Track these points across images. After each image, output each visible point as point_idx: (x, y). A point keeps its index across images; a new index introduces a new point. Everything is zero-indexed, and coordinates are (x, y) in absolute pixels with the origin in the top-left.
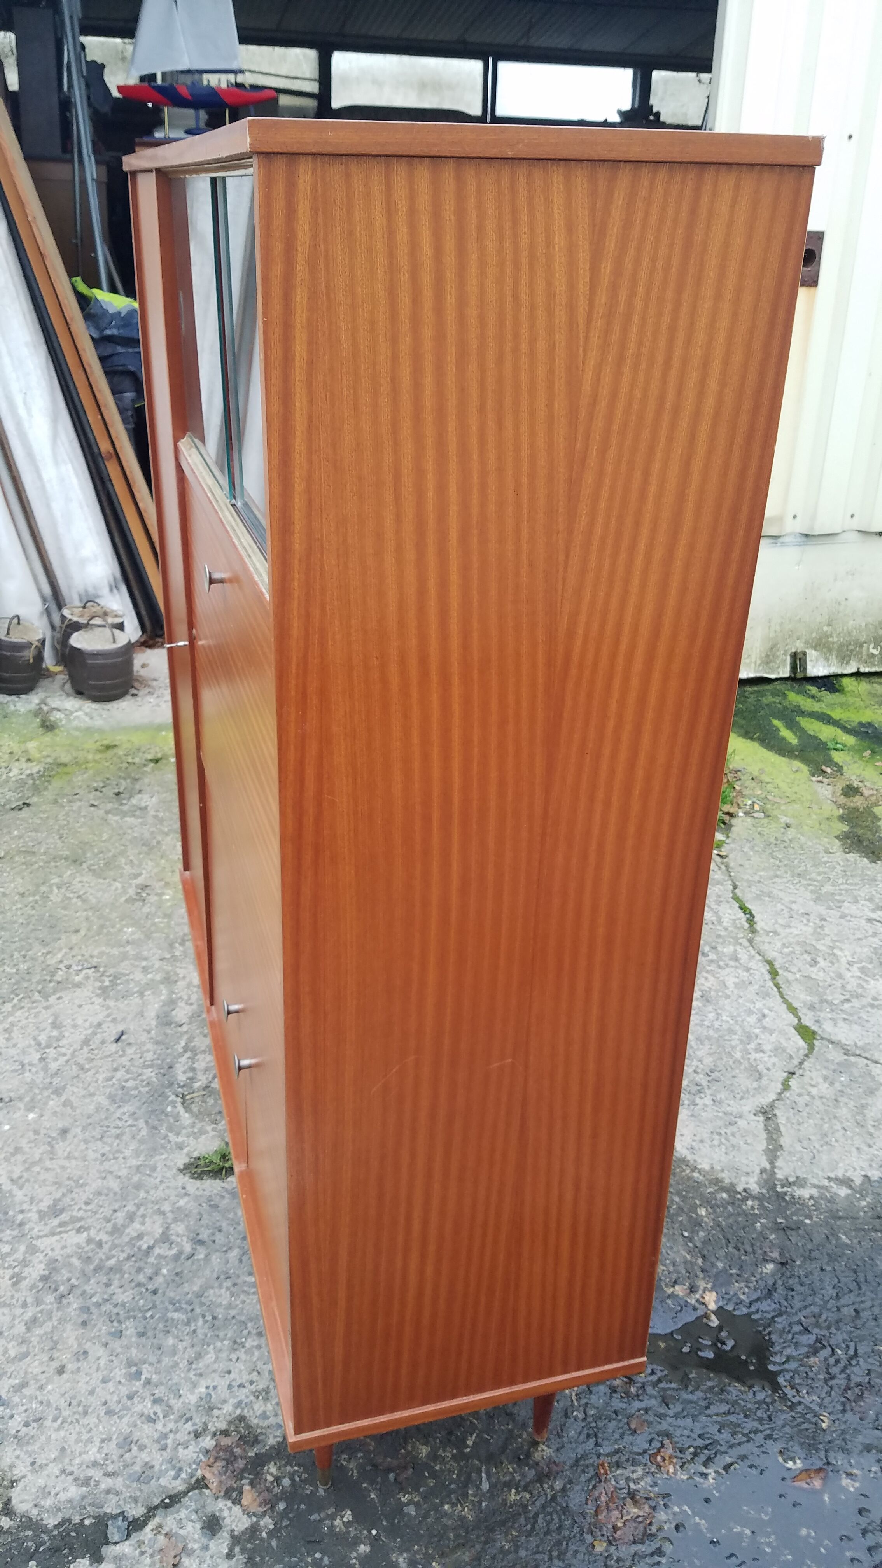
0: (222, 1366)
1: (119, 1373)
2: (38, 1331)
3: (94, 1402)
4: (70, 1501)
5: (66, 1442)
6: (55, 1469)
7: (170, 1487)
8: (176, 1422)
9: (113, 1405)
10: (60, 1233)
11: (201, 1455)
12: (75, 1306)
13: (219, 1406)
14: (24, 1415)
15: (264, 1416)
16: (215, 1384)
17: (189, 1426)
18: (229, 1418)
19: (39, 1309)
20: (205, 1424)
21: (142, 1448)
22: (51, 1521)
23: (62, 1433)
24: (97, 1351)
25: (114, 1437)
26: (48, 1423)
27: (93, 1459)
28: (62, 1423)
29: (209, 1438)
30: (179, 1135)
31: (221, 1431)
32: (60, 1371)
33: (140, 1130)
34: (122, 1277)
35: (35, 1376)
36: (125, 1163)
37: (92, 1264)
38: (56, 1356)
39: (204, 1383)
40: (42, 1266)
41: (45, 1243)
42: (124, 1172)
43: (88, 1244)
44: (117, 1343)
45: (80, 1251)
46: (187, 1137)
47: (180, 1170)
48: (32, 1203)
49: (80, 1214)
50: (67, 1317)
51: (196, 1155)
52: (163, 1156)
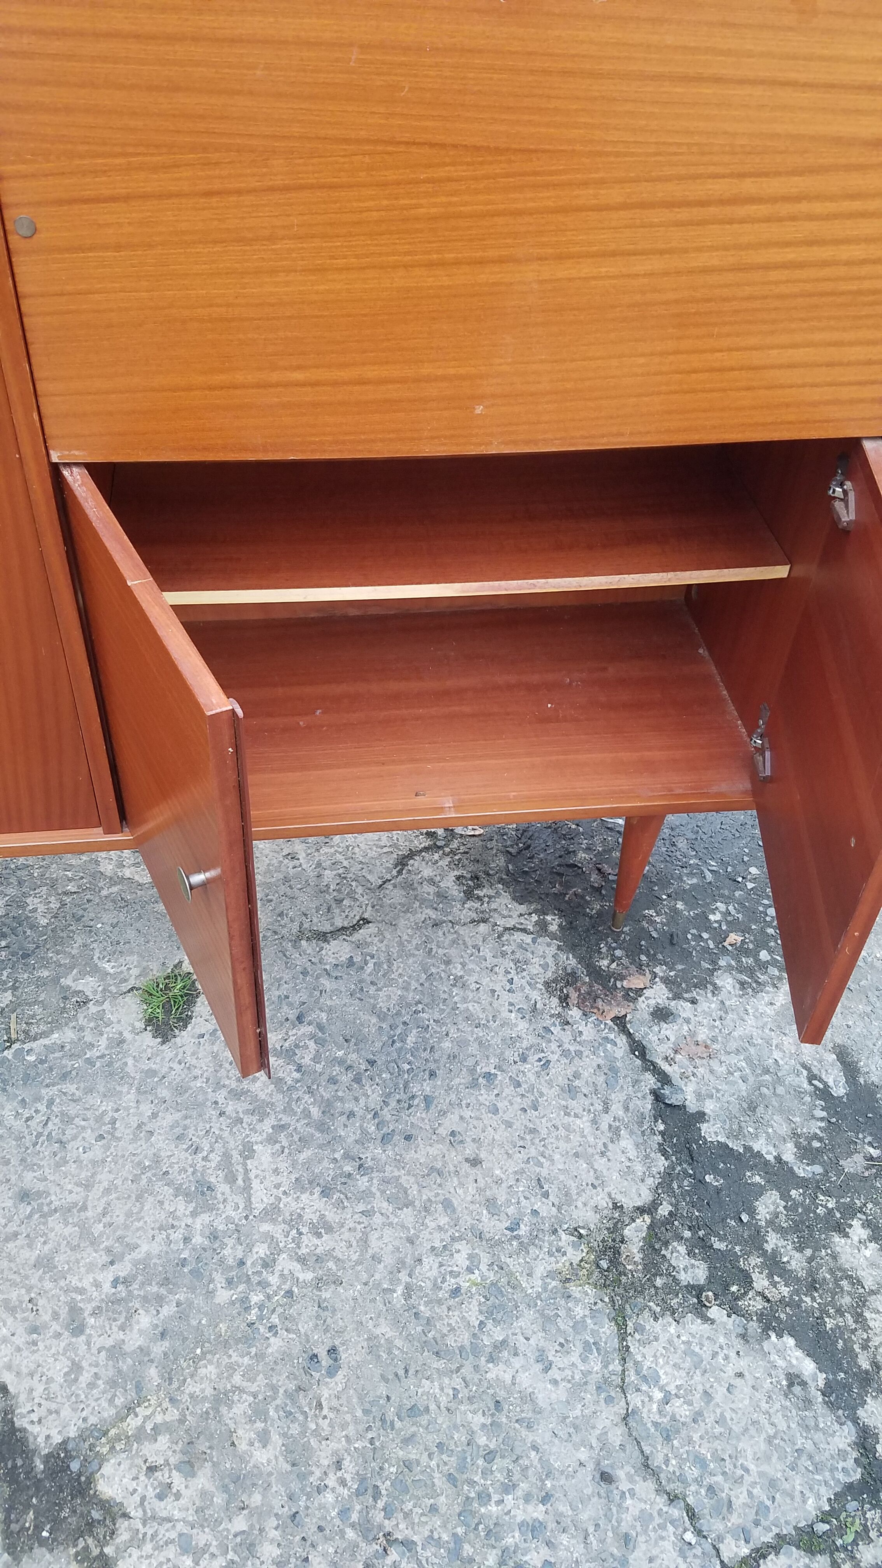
0: (485, 998)
1: (485, 1096)
2: (414, 1191)
3: (520, 1122)
4: (637, 1146)
5: (567, 1153)
6: (600, 1163)
7: (624, 1048)
8: (550, 1041)
9: (526, 1103)
10: (247, 1179)
11: (590, 1020)
12: (378, 1151)
13: (533, 1002)
14: (533, 1200)
15: (545, 967)
16: (507, 1004)
17: (556, 1030)
18: (546, 995)
19: (378, 1194)
20: (552, 1016)
21: (577, 1075)
22: (661, 1163)
23: (557, 1157)
24: (451, 1122)
25: (563, 1103)
26: (544, 1172)
27: (589, 1124)
28: (545, 1157)
29: (570, 1013)
30: (91, 1046)
31: (561, 1002)
32: (475, 1162)
33: (63, 1093)
34: (341, 1099)
35: (480, 1190)
36: (127, 1109)
37: (313, 1135)
38: (452, 1169)
39: (505, 1014)
40: (304, 1197)
41: (261, 1198)
42: (147, 1109)
43: (276, 1142)
44: (443, 1100)
45: (286, 1151)
46: (102, 1035)
47: (163, 1043)
48: (173, 1226)
49: (215, 1158)
50: (395, 1159)
51: (140, 1025)
52: (130, 1062)
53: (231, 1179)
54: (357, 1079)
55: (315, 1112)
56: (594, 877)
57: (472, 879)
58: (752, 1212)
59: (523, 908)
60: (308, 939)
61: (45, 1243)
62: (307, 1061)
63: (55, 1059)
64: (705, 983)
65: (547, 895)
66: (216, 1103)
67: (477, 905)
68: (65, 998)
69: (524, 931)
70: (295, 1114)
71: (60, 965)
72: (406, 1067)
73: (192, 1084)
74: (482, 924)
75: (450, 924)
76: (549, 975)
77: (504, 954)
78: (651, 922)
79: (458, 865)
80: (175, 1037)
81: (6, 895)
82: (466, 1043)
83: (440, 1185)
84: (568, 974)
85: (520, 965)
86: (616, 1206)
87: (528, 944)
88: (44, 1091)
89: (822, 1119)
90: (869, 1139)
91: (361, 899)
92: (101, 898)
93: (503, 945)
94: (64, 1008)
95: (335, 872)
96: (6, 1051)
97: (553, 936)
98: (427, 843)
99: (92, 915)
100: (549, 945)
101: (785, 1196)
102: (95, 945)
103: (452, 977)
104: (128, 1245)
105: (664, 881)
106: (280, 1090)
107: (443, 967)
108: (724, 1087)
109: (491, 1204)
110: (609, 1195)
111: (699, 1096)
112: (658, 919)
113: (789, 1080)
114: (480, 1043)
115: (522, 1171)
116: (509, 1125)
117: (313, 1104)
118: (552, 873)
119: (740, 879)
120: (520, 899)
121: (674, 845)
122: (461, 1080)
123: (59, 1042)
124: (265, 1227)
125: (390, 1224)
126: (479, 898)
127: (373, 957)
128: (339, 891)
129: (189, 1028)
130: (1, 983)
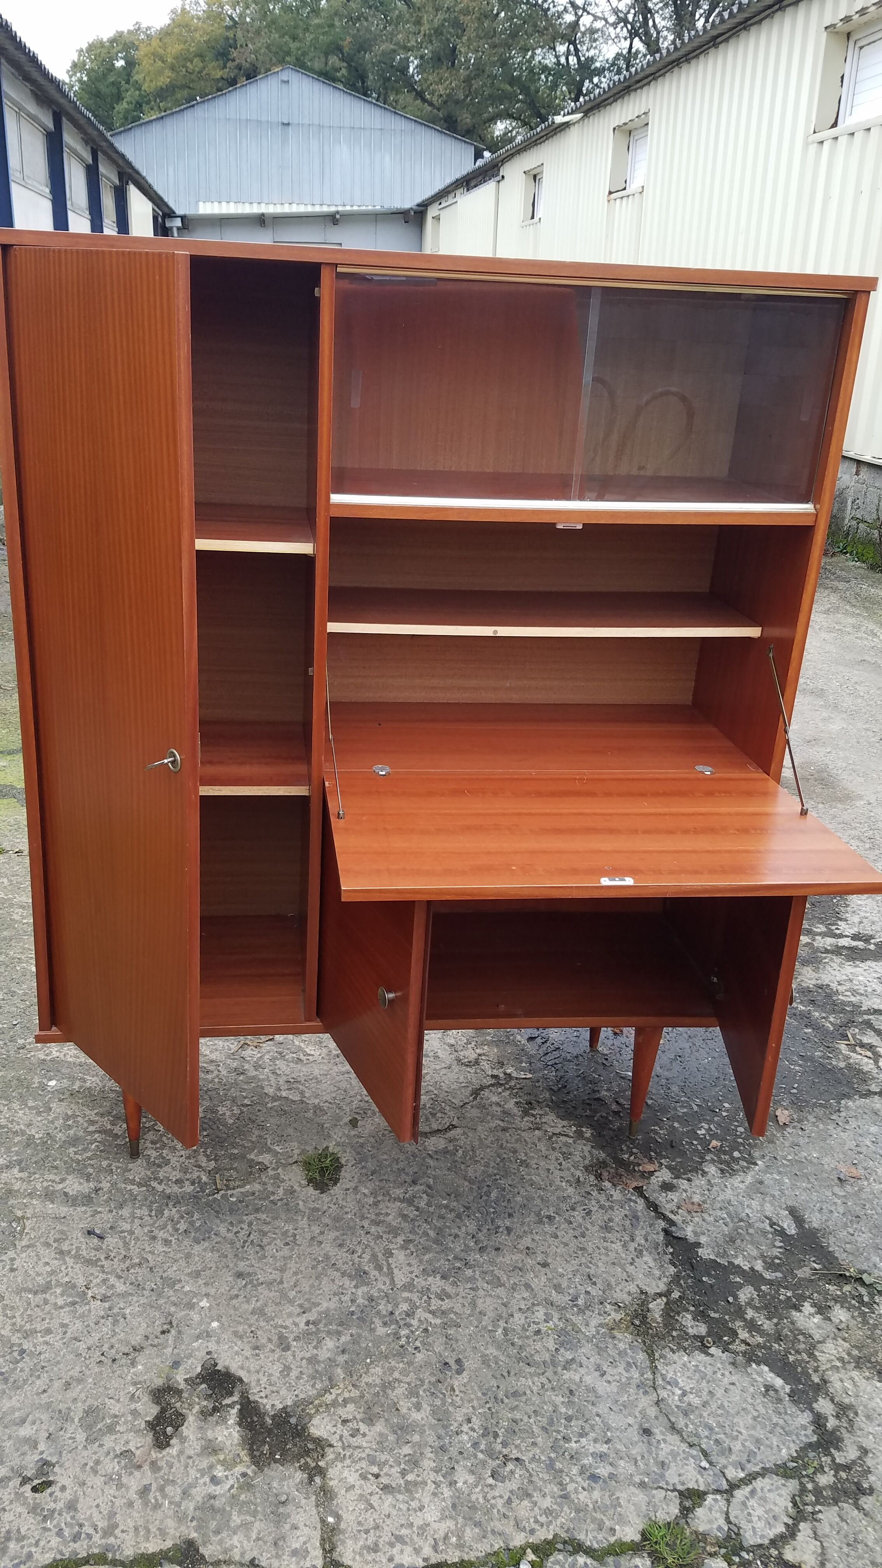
0: (543, 1174)
1: (548, 1228)
2: (504, 1279)
3: (573, 1244)
4: (655, 1260)
5: (607, 1262)
6: (630, 1269)
7: (642, 1205)
8: (591, 1199)
9: (577, 1233)
10: (390, 1268)
11: (617, 1188)
12: (477, 1256)
13: (577, 1177)
14: (585, 1286)
15: (584, 1158)
16: (559, 1177)
17: (595, 1193)
18: (586, 1173)
19: (480, 1279)
20: (591, 1185)
21: (611, 1220)
22: (672, 1270)
23: (600, 1264)
24: (527, 1241)
25: (602, 1235)
26: (592, 1272)
27: (621, 1247)
28: (592, 1264)
29: (603, 1184)
30: (273, 1193)
31: (596, 1178)
32: (545, 1265)
33: (257, 1219)
34: (449, 1227)
35: (549, 1280)
36: (303, 1229)
37: (431, 1247)
38: (529, 1267)
39: (558, 1182)
40: (429, 1279)
41: (401, 1278)
42: (316, 1230)
43: (407, 1249)
44: (519, 1230)
45: (415, 1254)
46: (280, 1187)
47: (322, 1193)
48: (342, 1293)
49: (367, 1257)
50: (490, 1261)
51: (304, 1182)
52: (301, 1203)
53: (379, 1268)
54: (459, 1216)
55: (432, 1233)
56: (614, 1107)
57: (526, 1104)
58: (736, 1298)
59: (565, 1123)
61: (257, 1301)
62: (422, 1204)
63: (249, 1200)
64: (698, 1169)
65: (582, 1116)
66: (363, 1227)
67: (532, 1119)
68: (251, 1167)
69: (567, 1136)
70: (418, 1234)
71: (245, 1147)
72: (492, 1210)
73: (345, 1216)
74: (537, 1131)
75: (515, 1130)
76: (587, 1162)
77: (554, 1149)
78: (656, 1132)
79: (516, 1095)
80: (329, 1190)
82: (533, 1198)
83: (522, 1276)
84: (600, 1162)
86: (642, 1292)
87: (570, 1144)
88: (245, 1218)
89: (780, 1247)
90: (813, 1259)
91: (449, 1113)
93: (553, 1143)
94: (251, 1172)
95: (429, 1097)
96: (216, 1195)
97: (588, 1140)
98: (493, 1081)
99: (262, 1119)
100: (585, 1145)
101: (758, 1289)
102: (267, 1136)
103: (518, 1161)
104: (313, 1303)
105: (664, 1110)
106: (406, 1221)
107: (511, 1154)
108: (713, 1228)
109: (558, 1288)
110: (638, 1286)
111: (695, 1233)
112: (661, 1132)
113: (757, 1225)
114: (542, 1199)
115: (578, 1271)
116: (566, 1245)
117: (430, 1229)
118: (583, 1103)
119: (717, 1110)
120: (564, 1117)
121: (669, 1089)
122: (531, 1219)
123: (251, 1191)
124: (405, 1294)
125: (491, 1295)
126: (533, 1115)
127: (461, 1147)
128: (433, 1109)
129: (338, 1185)
130: (207, 1156)
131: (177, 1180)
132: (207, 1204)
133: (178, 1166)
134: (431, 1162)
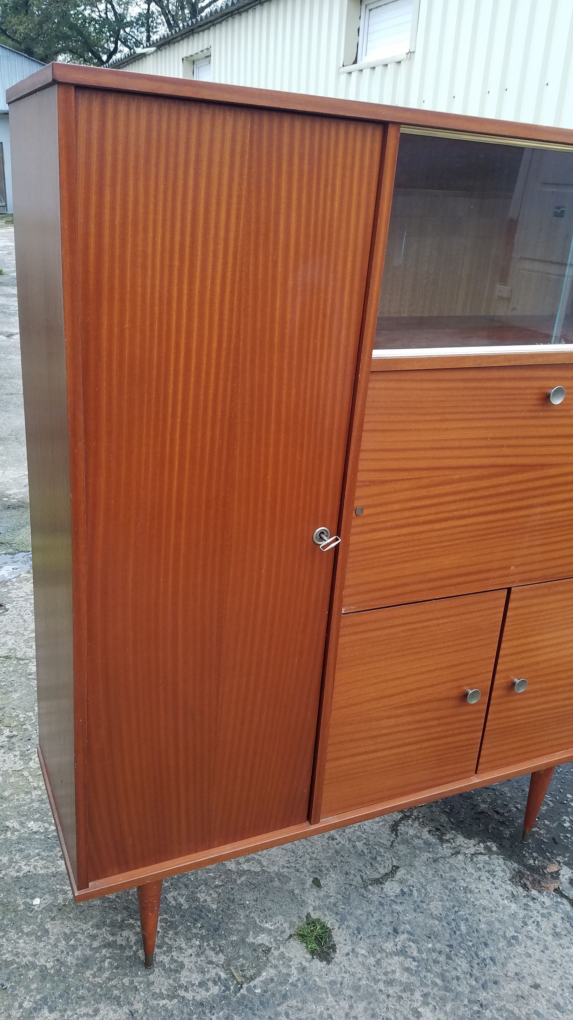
0: (486, 895)
1: (520, 949)
2: (517, 1011)
3: (545, 959)
7: (568, 905)
8: (532, 911)
9: (541, 947)
11: (544, 894)
12: (485, 994)
13: (510, 892)
15: (504, 871)
16: (499, 896)
17: (531, 903)
18: (515, 886)
21: (555, 926)
24: (511, 968)
25: (558, 942)
29: (532, 893)
30: (289, 975)
31: (524, 888)
32: (536, 986)
33: (290, 1007)
34: (448, 971)
35: (548, 1001)
36: (333, 1007)
37: (445, 995)
38: (527, 993)
39: (501, 902)
42: (345, 1004)
43: (429, 1004)
44: (500, 957)
45: (437, 1007)
46: (291, 967)
47: (328, 964)
50: (496, 996)
51: (309, 956)
52: (317, 979)
54: (449, 957)
55: (438, 981)
56: (497, 816)
57: (436, 831)
59: (473, 842)
60: (371, 885)
62: (415, 953)
63: (273, 987)
65: (480, 832)
66: (381, 991)
67: (449, 845)
68: (255, 950)
69: (481, 853)
70: (428, 985)
71: (240, 931)
72: (471, 944)
73: (361, 983)
74: (459, 855)
75: (443, 859)
76: (509, 875)
77: (480, 869)
78: (540, 834)
79: (423, 825)
80: (333, 958)
81: (183, 895)
82: (492, 922)
83: (527, 1004)
84: (517, 872)
85: (492, 873)
87: (488, 861)
88: (279, 1009)
91: (385, 855)
92: (238, 886)
93: (477, 864)
94: (258, 956)
95: (362, 843)
96: (241, 991)
97: (497, 854)
98: (401, 815)
99: (239, 897)
100: (498, 859)
102: (252, 915)
103: (462, 888)
106: (412, 974)
107: (454, 883)
109: (558, 1007)
112: (542, 832)
114: (499, 921)
115: (562, 985)
117: (434, 977)
118: (474, 819)
119: (565, 802)
120: (469, 836)
122: (502, 944)
123: (268, 977)
126: (448, 841)
127: (413, 887)
128: (370, 852)
129: (338, 951)
130: (213, 949)
131: (199, 983)
132: (238, 1002)
133: (193, 967)
134: (399, 908)
